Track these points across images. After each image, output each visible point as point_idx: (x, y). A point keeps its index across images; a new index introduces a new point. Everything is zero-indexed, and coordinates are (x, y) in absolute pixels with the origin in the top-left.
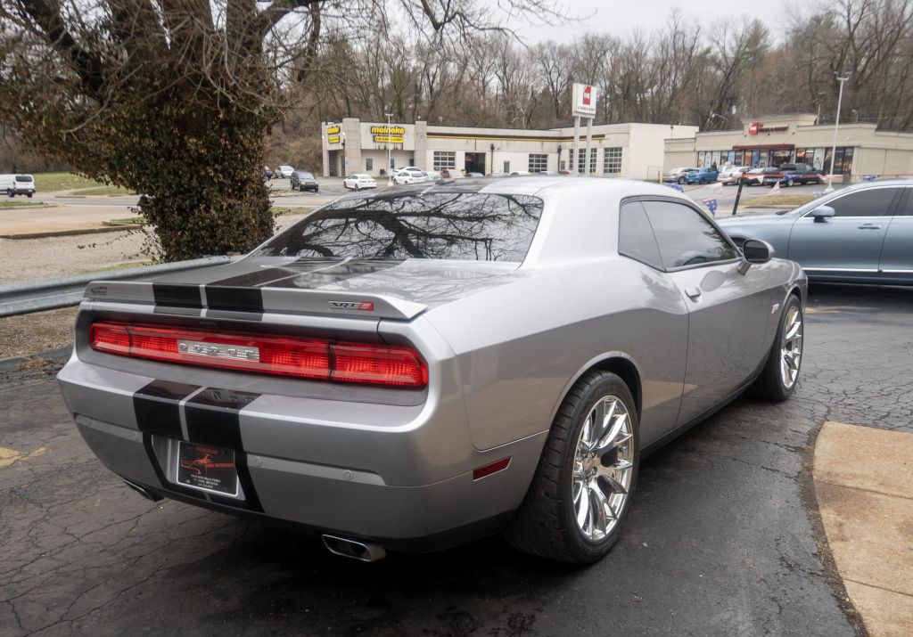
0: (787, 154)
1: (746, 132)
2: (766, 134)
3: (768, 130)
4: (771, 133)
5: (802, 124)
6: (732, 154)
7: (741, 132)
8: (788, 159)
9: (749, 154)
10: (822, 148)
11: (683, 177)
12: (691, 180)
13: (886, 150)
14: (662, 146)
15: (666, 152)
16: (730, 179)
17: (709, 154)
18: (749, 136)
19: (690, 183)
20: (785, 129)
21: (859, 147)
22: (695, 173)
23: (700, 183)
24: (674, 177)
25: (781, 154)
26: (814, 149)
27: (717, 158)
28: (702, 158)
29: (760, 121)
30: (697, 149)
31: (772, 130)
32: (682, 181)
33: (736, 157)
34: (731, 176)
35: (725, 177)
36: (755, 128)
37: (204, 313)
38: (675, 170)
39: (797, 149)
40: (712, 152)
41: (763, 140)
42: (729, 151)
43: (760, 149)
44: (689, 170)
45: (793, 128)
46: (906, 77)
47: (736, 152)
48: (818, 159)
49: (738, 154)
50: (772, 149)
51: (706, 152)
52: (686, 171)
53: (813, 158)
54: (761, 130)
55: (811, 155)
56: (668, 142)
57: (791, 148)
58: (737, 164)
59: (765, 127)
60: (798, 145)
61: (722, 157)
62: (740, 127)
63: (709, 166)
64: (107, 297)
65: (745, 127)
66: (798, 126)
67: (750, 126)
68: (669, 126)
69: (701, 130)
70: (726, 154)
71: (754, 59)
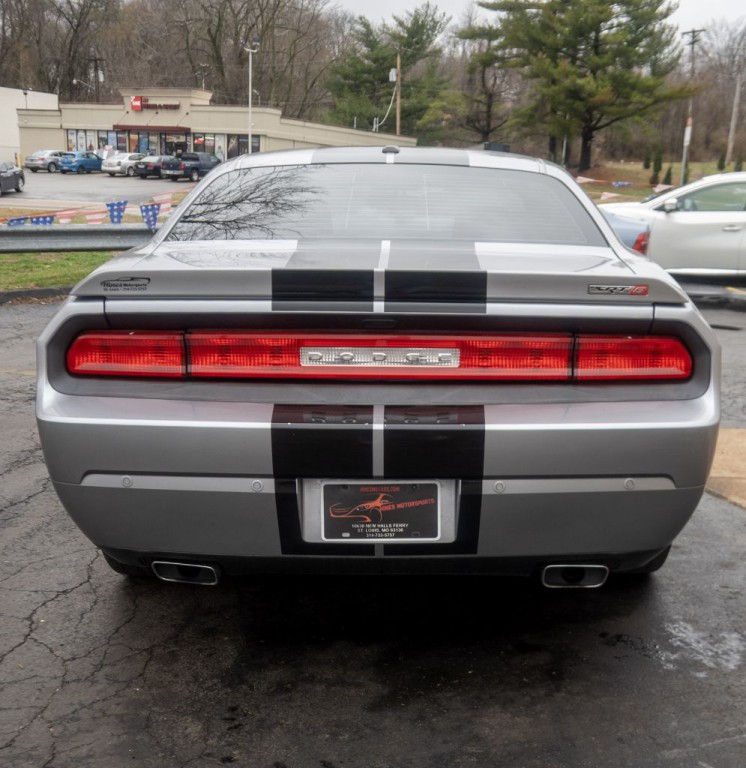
0: (182, 139)
1: (129, 108)
2: (153, 112)
3: (154, 107)
4: (159, 111)
5: (196, 102)
6: (113, 135)
7: (120, 107)
8: (183, 146)
9: (134, 137)
10: (223, 134)
11: (53, 163)
12: (65, 168)
13: (294, 141)
14: (14, 119)
15: (20, 127)
16: (118, 168)
17: (81, 134)
18: (132, 112)
19: (64, 172)
20: (176, 107)
21: (265, 136)
22: (70, 159)
23: (78, 173)
24: (41, 162)
25: (174, 139)
26: (215, 135)
27: (93, 139)
28: (72, 138)
29: (144, 94)
30: (65, 126)
31: (160, 107)
32: (53, 169)
33: (118, 140)
34: (119, 164)
35: (111, 165)
36: (138, 103)
37: (379, 307)
38: (40, 152)
39: (194, 134)
40: (85, 131)
41: (148, 119)
42: (108, 132)
43: (148, 131)
44: (61, 154)
45: (185, 107)
46: (294, 55)
47: (117, 133)
48: (220, 148)
49: (120, 136)
50: (163, 132)
51: (77, 131)
52: (56, 155)
53: (214, 147)
54: (146, 106)
55: (212, 143)
56: (23, 112)
57: (186, 132)
58: (122, 149)
59: (151, 102)
60: (194, 129)
61: (100, 139)
62: (120, 100)
63: (83, 150)
64: (148, 292)
65: (125, 100)
66: (192, 105)
67: (131, 100)
68: (21, 92)
69: (62, 100)
70: (104, 135)
71: (106, 9)
